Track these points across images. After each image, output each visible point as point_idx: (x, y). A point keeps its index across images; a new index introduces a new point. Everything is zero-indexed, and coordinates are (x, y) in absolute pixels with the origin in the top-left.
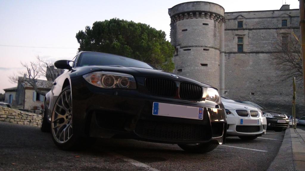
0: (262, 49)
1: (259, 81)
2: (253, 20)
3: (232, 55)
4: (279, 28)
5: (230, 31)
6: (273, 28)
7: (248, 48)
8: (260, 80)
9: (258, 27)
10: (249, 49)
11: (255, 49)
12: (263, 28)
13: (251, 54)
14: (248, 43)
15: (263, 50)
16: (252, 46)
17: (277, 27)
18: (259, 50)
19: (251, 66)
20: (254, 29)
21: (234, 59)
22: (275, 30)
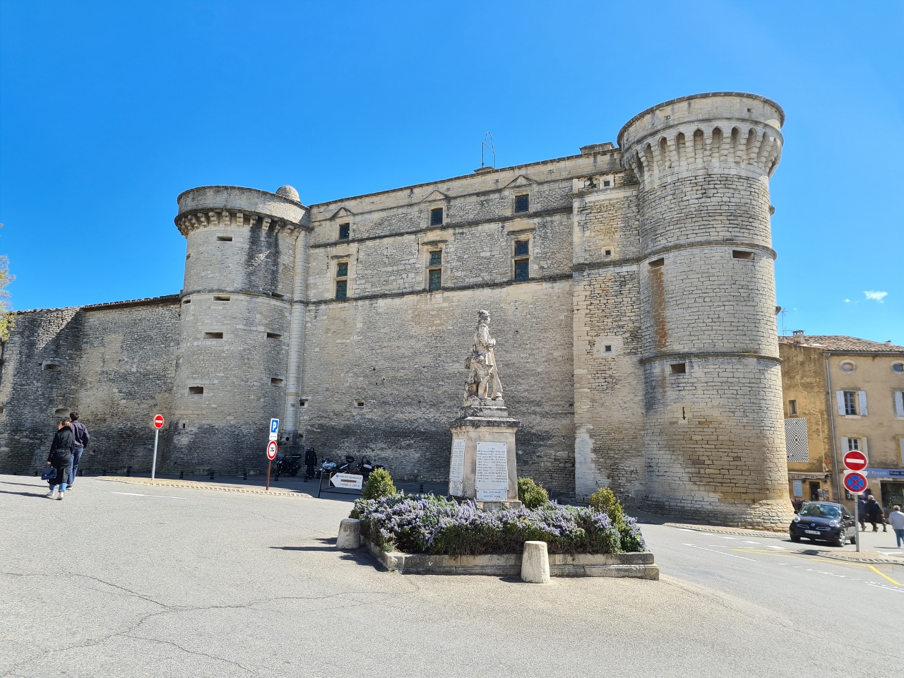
0: (383, 287)
1: (374, 369)
2: (367, 216)
3: (323, 307)
4: (421, 231)
5: (322, 250)
6: (409, 230)
7: (355, 287)
8: (377, 367)
9: (379, 232)
10: (357, 291)
11: (370, 290)
12: (388, 233)
13: (360, 303)
14: (356, 276)
15: (385, 289)
16: (364, 281)
17: (419, 229)
18: (377, 290)
19: (359, 332)
20: (369, 239)
21: (325, 317)
22: (413, 237)
